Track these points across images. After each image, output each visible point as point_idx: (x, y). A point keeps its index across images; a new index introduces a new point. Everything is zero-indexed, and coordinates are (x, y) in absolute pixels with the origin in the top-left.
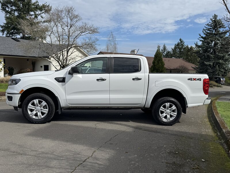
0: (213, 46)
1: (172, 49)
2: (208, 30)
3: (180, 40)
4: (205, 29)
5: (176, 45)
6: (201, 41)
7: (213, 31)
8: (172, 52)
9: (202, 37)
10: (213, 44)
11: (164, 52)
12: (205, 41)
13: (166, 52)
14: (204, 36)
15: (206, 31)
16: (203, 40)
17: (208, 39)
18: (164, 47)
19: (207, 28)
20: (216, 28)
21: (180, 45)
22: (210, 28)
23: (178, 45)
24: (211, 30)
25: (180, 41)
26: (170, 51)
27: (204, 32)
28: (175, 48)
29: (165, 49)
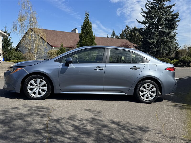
0: (156, 22)
1: (120, 34)
2: (151, 4)
3: (127, 26)
4: (148, 2)
5: (123, 31)
6: (143, 16)
7: (156, 5)
8: (120, 37)
9: (145, 13)
10: (156, 20)
11: (113, 37)
12: (147, 16)
13: (115, 37)
14: (147, 11)
15: (150, 5)
16: (145, 15)
17: (151, 13)
18: (113, 32)
19: (150, 2)
20: (160, 2)
21: (127, 31)
22: (154, 2)
23: (125, 30)
24: (155, 4)
25: (126, 28)
26: (118, 36)
27: (147, 7)
28: (123, 33)
29: (114, 34)
